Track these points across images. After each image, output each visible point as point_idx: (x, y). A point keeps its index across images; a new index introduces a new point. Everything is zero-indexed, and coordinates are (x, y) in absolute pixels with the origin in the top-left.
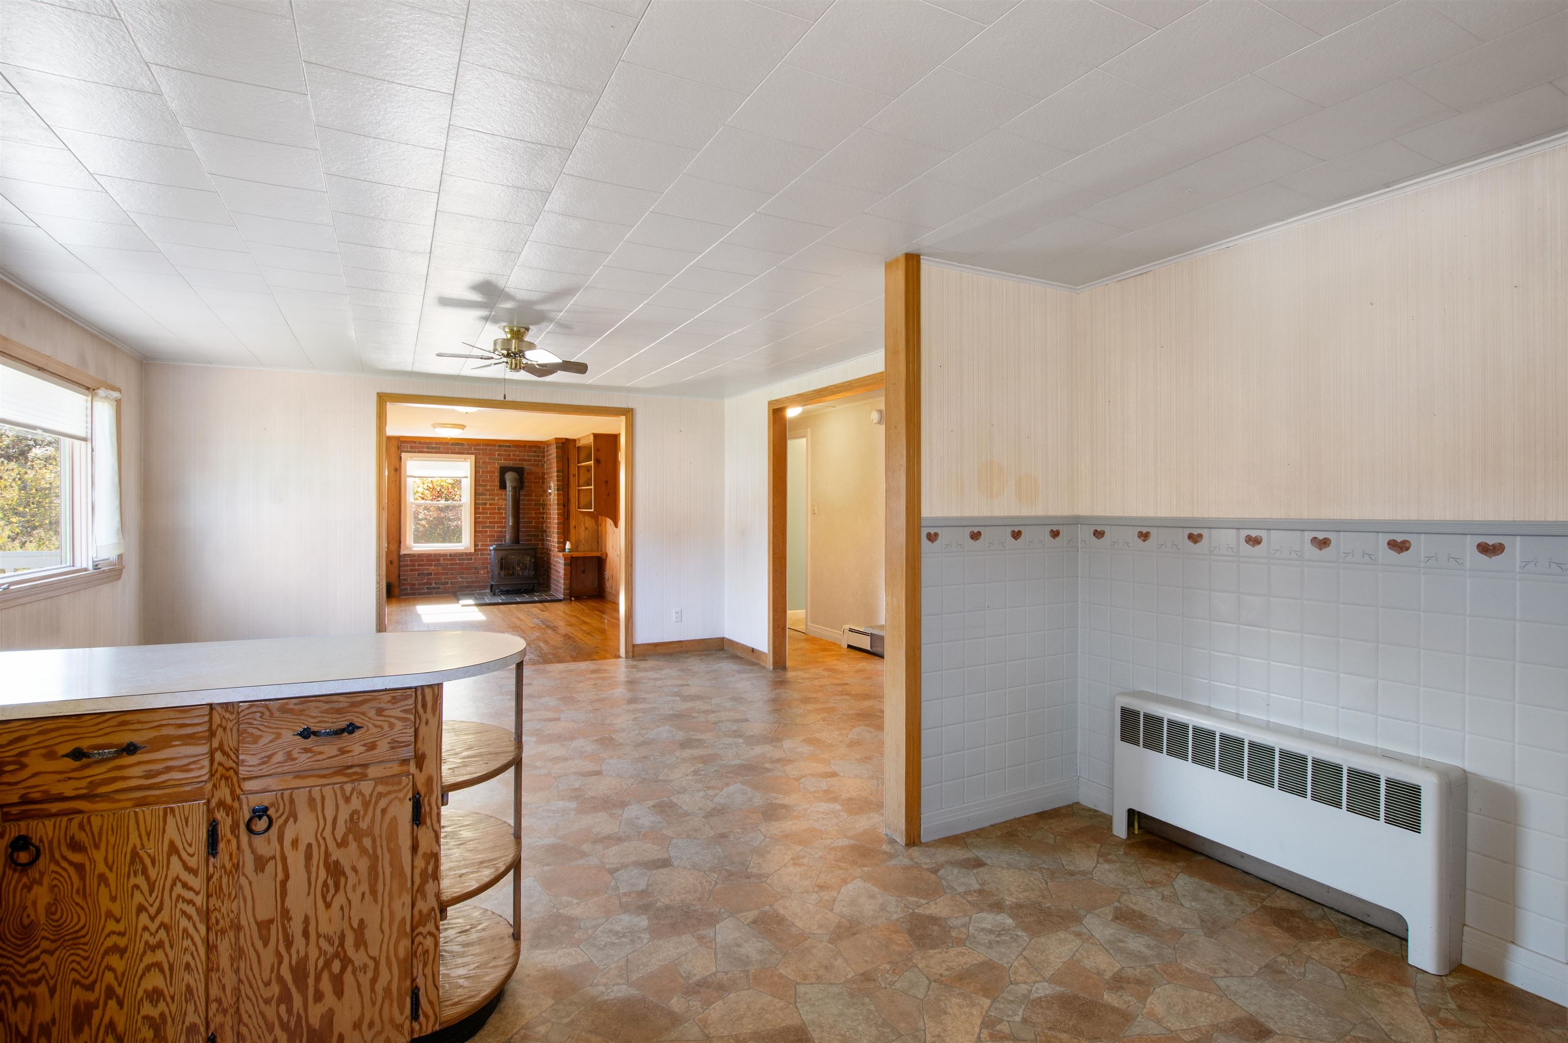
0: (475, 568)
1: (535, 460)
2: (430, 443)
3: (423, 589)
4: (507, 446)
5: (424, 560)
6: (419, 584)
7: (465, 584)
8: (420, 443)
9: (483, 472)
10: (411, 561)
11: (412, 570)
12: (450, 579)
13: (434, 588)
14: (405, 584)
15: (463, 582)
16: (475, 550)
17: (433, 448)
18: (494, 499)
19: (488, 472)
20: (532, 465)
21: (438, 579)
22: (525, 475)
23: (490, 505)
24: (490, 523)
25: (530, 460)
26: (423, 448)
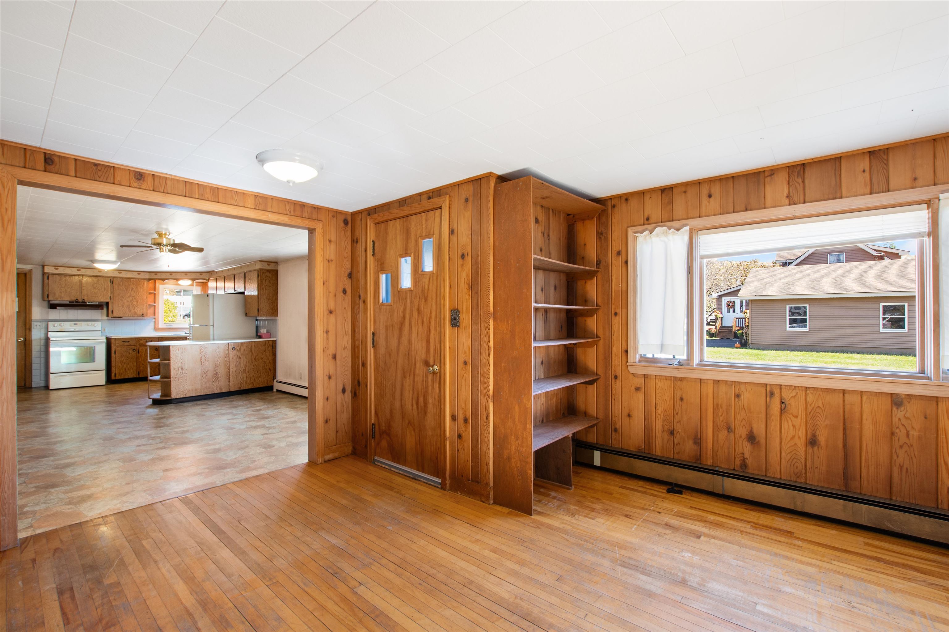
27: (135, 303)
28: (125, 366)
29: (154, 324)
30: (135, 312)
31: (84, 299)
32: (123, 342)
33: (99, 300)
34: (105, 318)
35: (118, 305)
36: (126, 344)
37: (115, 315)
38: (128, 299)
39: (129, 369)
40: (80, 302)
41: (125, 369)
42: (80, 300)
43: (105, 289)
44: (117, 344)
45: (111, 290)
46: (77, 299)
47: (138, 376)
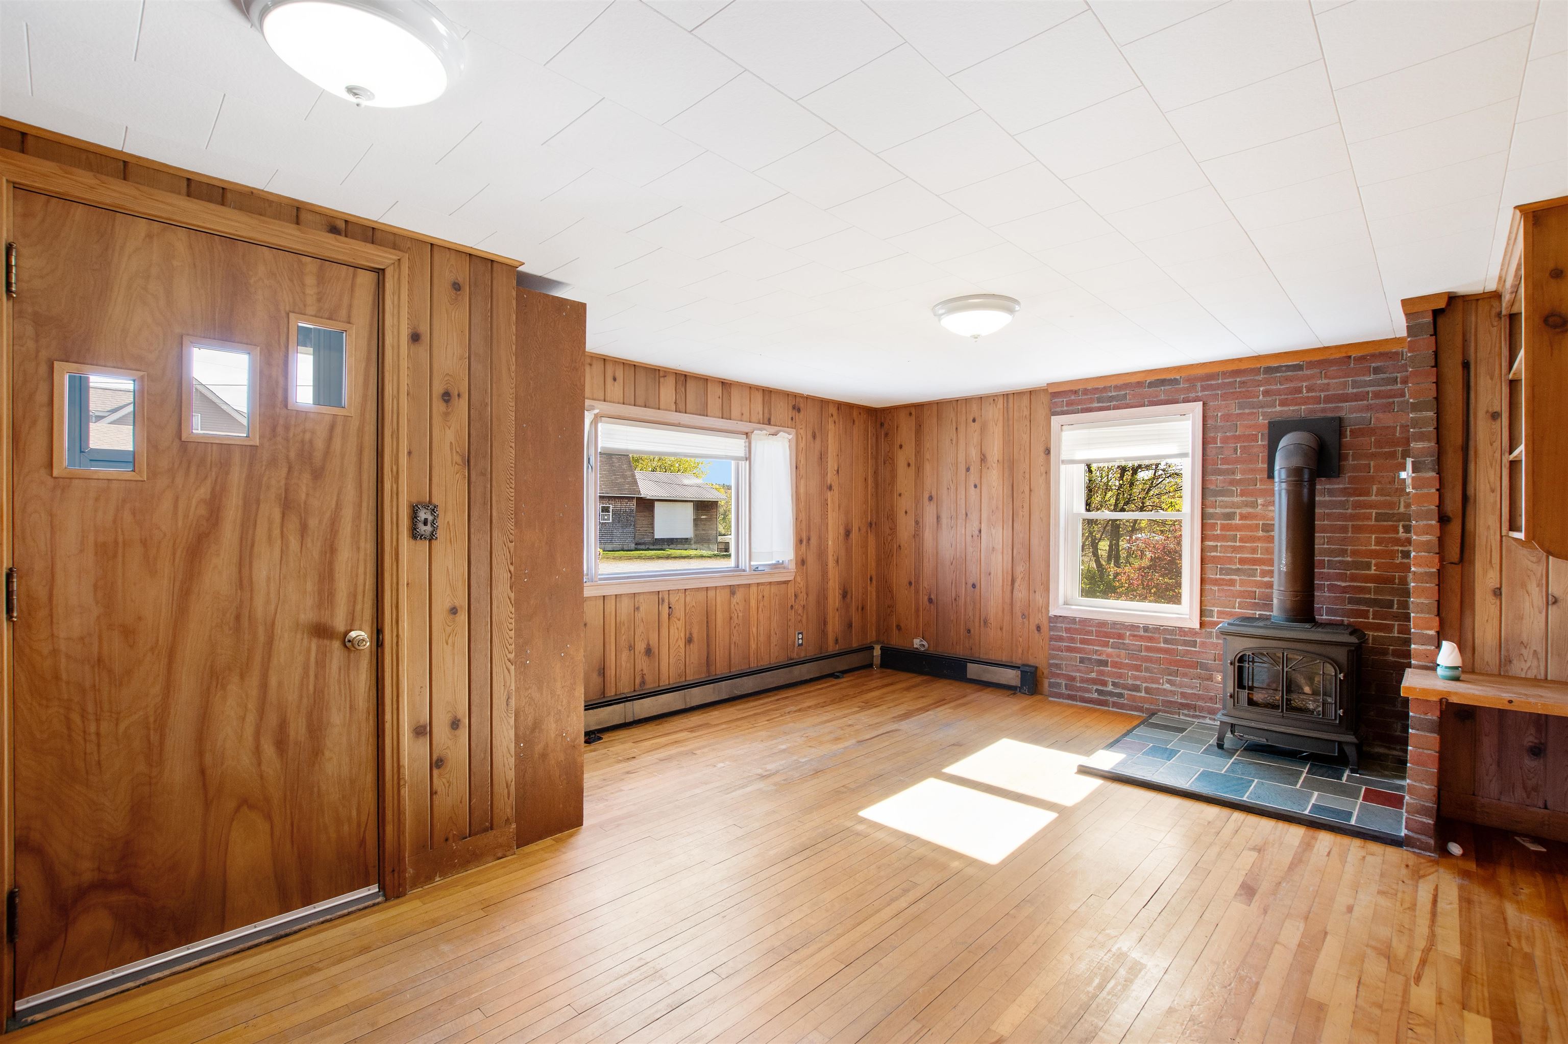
0: (1204, 666)
1: (1377, 395)
2: (1105, 389)
3: (1088, 691)
4: (1289, 368)
5: (1089, 633)
6: (1083, 680)
7: (1178, 699)
8: (1086, 392)
9: (1225, 440)
10: (1068, 630)
11: (1070, 649)
12: (1145, 680)
13: (1111, 694)
14: (1058, 675)
15: (1173, 693)
16: (1202, 624)
17: (1111, 399)
18: (1254, 505)
19: (1237, 438)
20: (1369, 408)
21: (1120, 676)
22: (1348, 439)
23: (1243, 517)
24: (1242, 561)
25: (1363, 397)
26: (1091, 401)
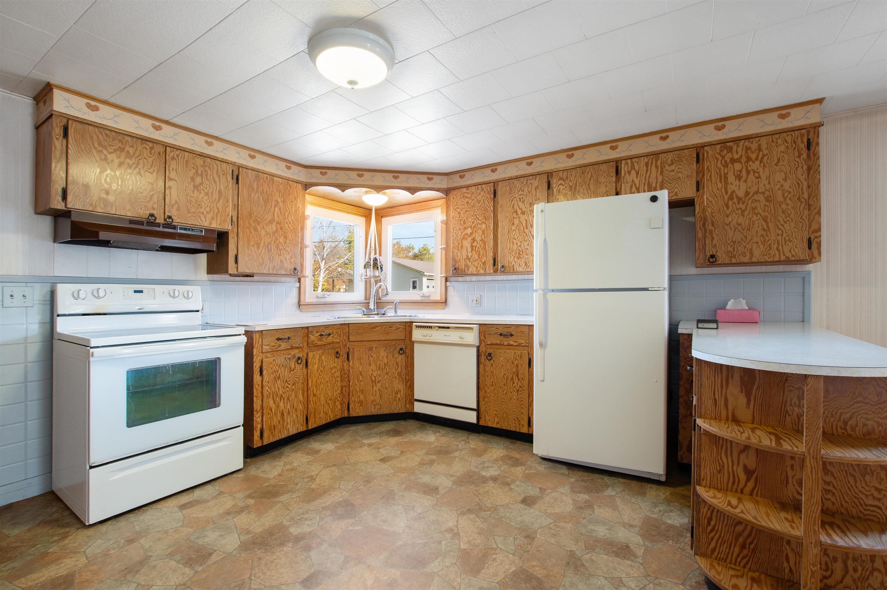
27: (282, 240)
28: (282, 404)
29: (297, 295)
30: (281, 261)
31: (170, 217)
32: (279, 339)
33: (206, 224)
34: (203, 275)
35: (249, 241)
36: (284, 345)
37: (243, 268)
38: (268, 229)
39: (289, 413)
40: (158, 225)
41: (283, 414)
42: (160, 220)
43: (220, 192)
44: (265, 348)
45: (233, 201)
46: (152, 215)
47: (305, 429)
